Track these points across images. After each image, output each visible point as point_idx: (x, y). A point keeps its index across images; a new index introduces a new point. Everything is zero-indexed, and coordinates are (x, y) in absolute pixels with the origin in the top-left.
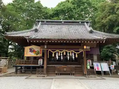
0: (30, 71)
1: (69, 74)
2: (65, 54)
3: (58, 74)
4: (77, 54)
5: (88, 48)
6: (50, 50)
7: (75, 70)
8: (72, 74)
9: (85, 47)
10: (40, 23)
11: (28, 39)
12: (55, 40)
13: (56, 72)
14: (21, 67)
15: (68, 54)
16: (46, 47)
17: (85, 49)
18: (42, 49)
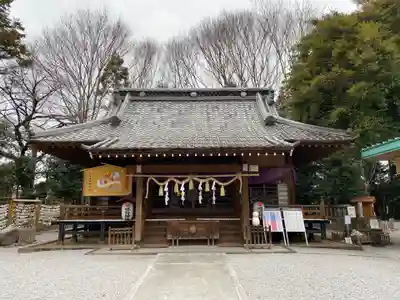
0: (98, 236)
1: (203, 242)
2: (191, 187)
3: (175, 241)
4: (225, 187)
5: (255, 168)
6: (151, 177)
7: (221, 229)
8: (211, 241)
9: (245, 168)
10: (127, 97)
11: (91, 150)
12: (161, 151)
13: (169, 237)
14: (75, 224)
15: (200, 188)
16: (139, 169)
17: (245, 173)
18: (131, 175)
